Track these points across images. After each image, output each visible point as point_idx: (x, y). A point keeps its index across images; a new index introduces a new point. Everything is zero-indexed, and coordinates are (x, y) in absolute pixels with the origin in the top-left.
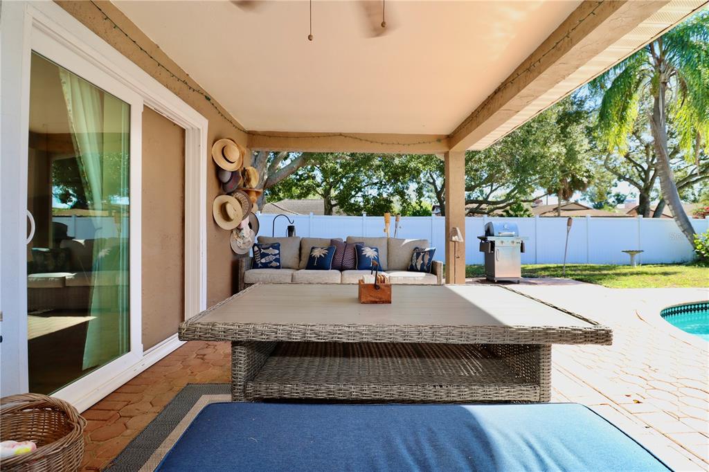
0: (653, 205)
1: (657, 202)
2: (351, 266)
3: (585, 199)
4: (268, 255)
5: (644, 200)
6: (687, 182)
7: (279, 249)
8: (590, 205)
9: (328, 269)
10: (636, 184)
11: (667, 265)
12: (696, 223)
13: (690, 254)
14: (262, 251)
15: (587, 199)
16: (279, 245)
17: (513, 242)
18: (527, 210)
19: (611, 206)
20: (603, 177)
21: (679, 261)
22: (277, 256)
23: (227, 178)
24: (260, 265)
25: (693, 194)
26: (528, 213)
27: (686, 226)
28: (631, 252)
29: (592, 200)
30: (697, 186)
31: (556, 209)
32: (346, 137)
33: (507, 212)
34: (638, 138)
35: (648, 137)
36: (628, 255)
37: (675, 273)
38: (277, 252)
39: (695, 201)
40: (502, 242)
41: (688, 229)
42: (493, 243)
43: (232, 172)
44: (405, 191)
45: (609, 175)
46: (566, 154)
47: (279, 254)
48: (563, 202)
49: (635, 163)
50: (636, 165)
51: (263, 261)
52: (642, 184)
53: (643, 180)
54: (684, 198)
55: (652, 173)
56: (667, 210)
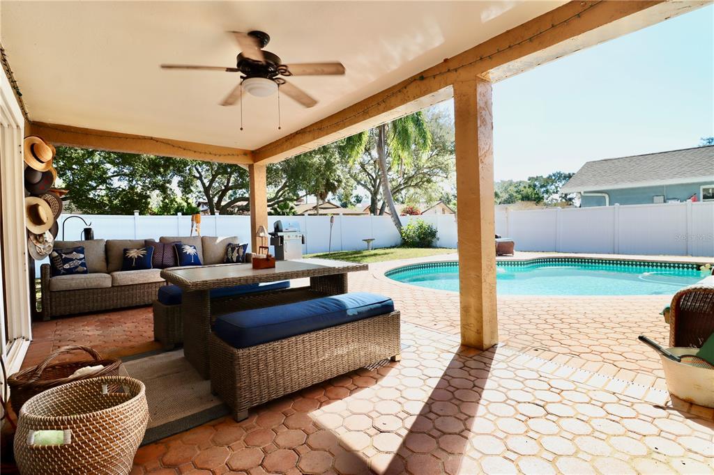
0: (379, 205)
1: (381, 202)
2: (172, 264)
3: (334, 199)
4: (72, 260)
5: (374, 201)
6: (397, 190)
7: (83, 253)
8: (338, 203)
9: (150, 268)
10: (369, 189)
11: (387, 248)
12: (402, 219)
13: (399, 240)
14: (64, 256)
15: (337, 199)
16: (83, 248)
17: (296, 236)
18: (292, 208)
19: (353, 204)
20: (348, 182)
21: (393, 245)
22: (83, 261)
23: (38, 178)
24: (62, 271)
25: (402, 197)
26: (293, 211)
27: (397, 221)
28: (368, 241)
29: (340, 200)
30: (404, 192)
31: (315, 208)
32: (157, 141)
33: (275, 209)
34: (370, 154)
35: (375, 153)
36: (366, 242)
37: (392, 253)
38: (82, 256)
39: (403, 203)
40: (289, 237)
41: (398, 224)
42: (282, 238)
43: (43, 173)
44: (168, 185)
45: (352, 181)
46: (325, 165)
47: (84, 258)
48: (321, 202)
49: (368, 173)
50: (369, 174)
51: (67, 266)
52: (372, 189)
53: (373, 186)
54: (397, 200)
55: (378, 181)
56: (387, 209)
